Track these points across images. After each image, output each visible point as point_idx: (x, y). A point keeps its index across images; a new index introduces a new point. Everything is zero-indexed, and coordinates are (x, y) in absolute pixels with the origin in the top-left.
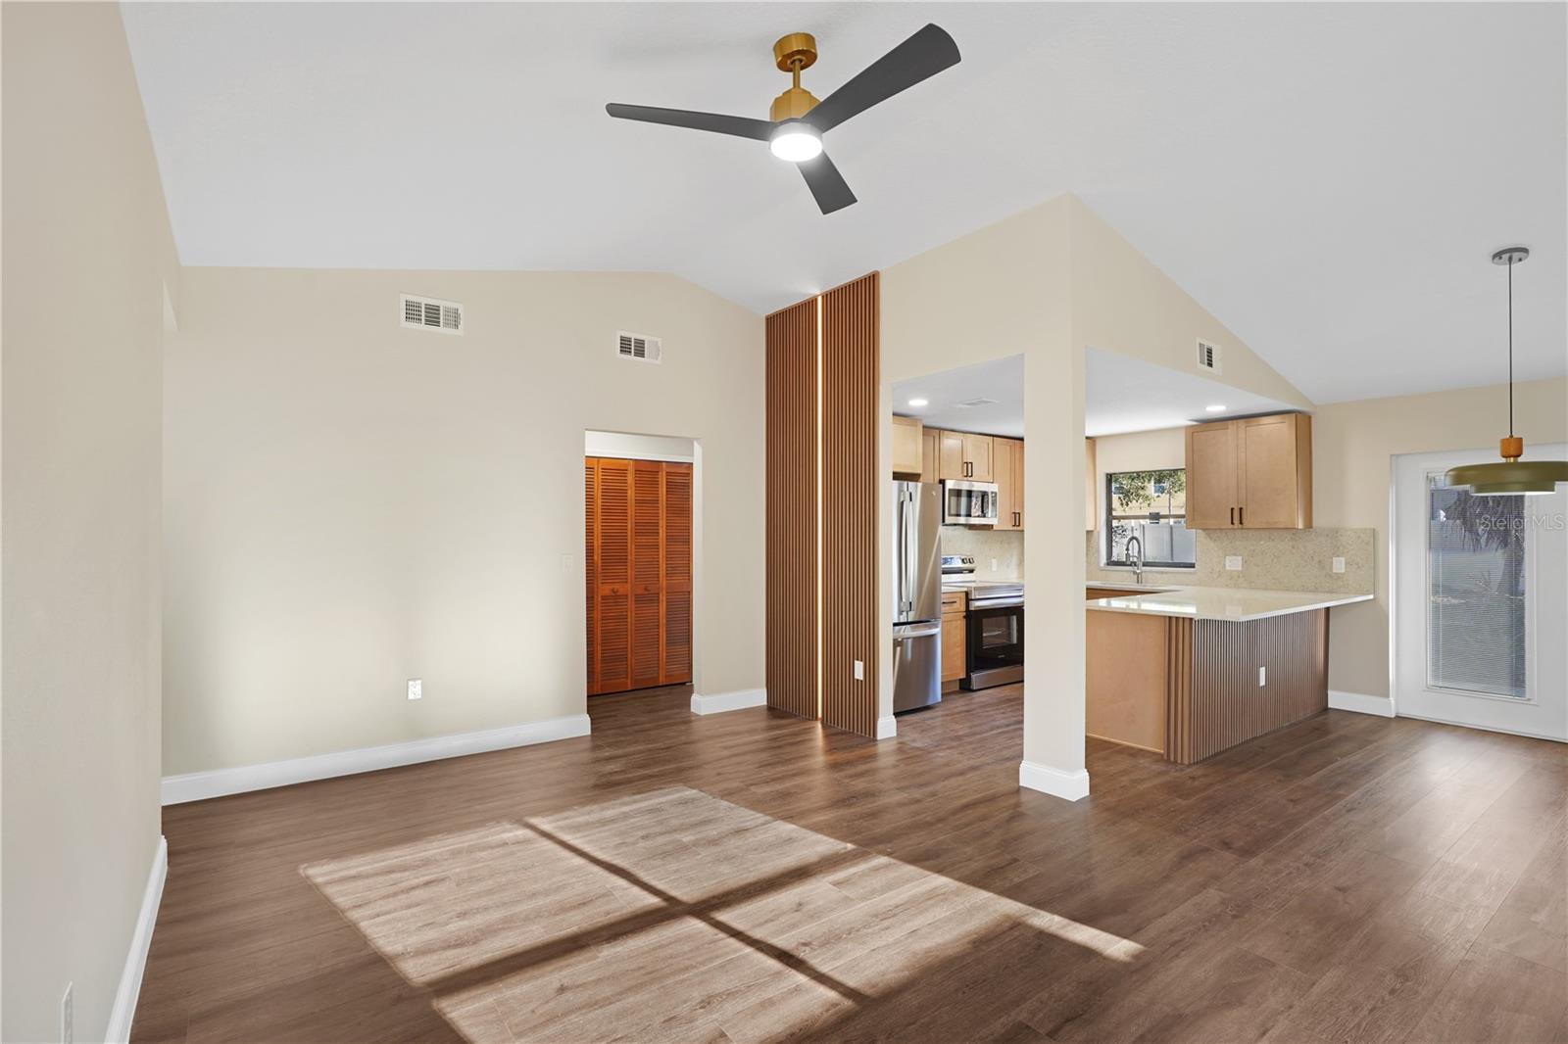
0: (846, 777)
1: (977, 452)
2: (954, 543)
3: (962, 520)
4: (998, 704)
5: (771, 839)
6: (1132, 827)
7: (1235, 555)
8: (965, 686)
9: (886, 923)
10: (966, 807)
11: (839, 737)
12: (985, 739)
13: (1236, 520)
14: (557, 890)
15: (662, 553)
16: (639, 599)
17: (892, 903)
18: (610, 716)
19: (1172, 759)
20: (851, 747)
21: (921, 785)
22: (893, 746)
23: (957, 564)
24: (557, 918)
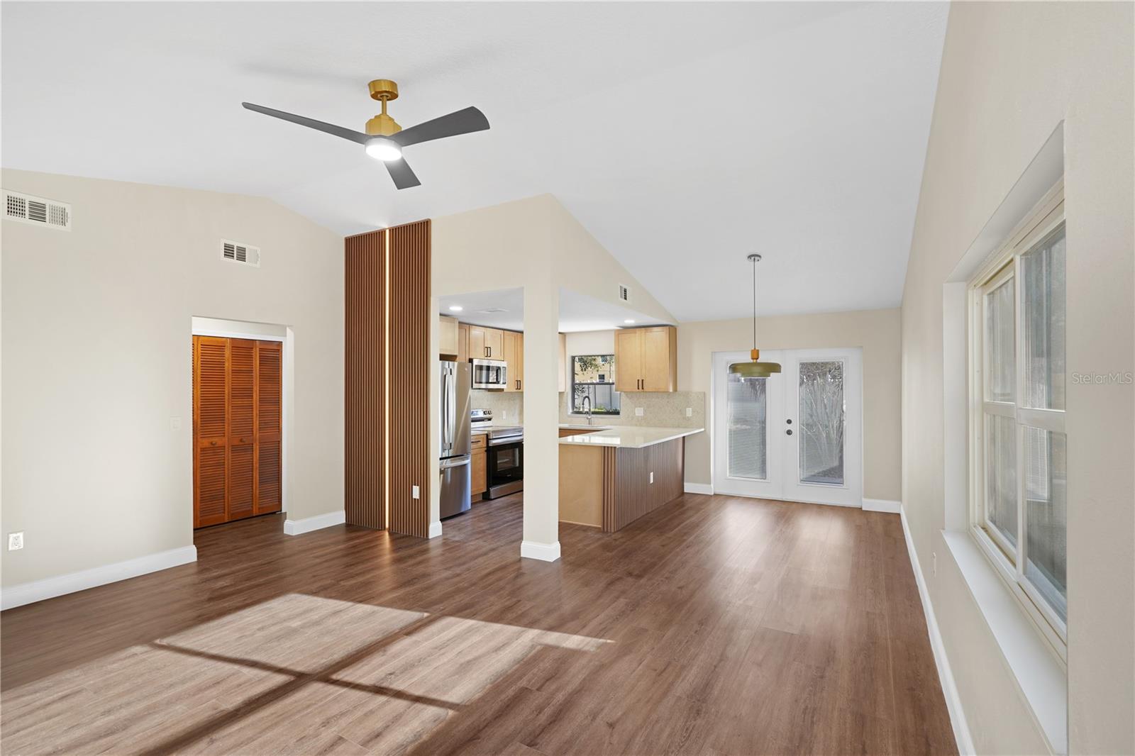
0: (410, 566)
1: (492, 339)
2: (479, 401)
3: (483, 386)
4: (507, 507)
5: (360, 614)
6: (583, 572)
7: (640, 407)
8: (486, 497)
9: (442, 651)
10: (489, 574)
11: (402, 540)
12: (499, 531)
13: (640, 387)
14: (192, 678)
15: (256, 412)
16: (235, 449)
17: (446, 638)
18: (211, 545)
19: (606, 530)
20: (412, 545)
21: (460, 565)
22: (440, 542)
23: (481, 415)
24: (197, 697)
